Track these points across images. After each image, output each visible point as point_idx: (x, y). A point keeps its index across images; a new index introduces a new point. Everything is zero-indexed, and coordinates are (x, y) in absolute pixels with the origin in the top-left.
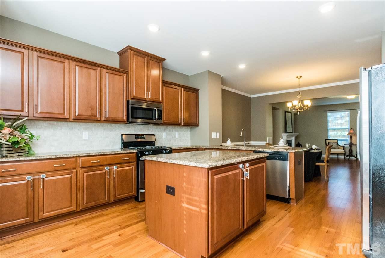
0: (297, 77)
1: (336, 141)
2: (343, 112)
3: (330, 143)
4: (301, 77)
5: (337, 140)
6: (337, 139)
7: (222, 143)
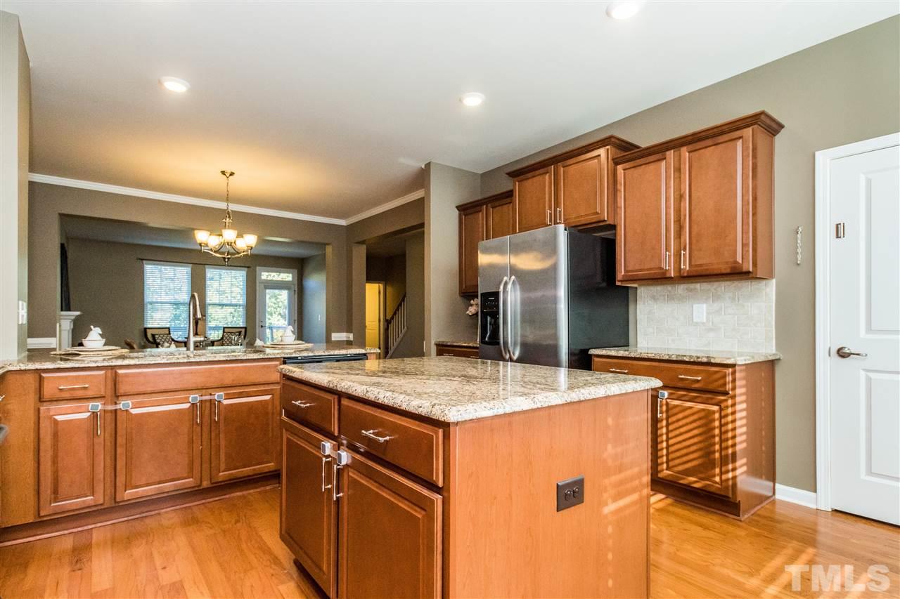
0: (223, 173)
1: (167, 331)
2: (181, 266)
3: (157, 336)
4: (232, 174)
5: (169, 328)
6: (168, 326)
7: (29, 337)
